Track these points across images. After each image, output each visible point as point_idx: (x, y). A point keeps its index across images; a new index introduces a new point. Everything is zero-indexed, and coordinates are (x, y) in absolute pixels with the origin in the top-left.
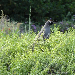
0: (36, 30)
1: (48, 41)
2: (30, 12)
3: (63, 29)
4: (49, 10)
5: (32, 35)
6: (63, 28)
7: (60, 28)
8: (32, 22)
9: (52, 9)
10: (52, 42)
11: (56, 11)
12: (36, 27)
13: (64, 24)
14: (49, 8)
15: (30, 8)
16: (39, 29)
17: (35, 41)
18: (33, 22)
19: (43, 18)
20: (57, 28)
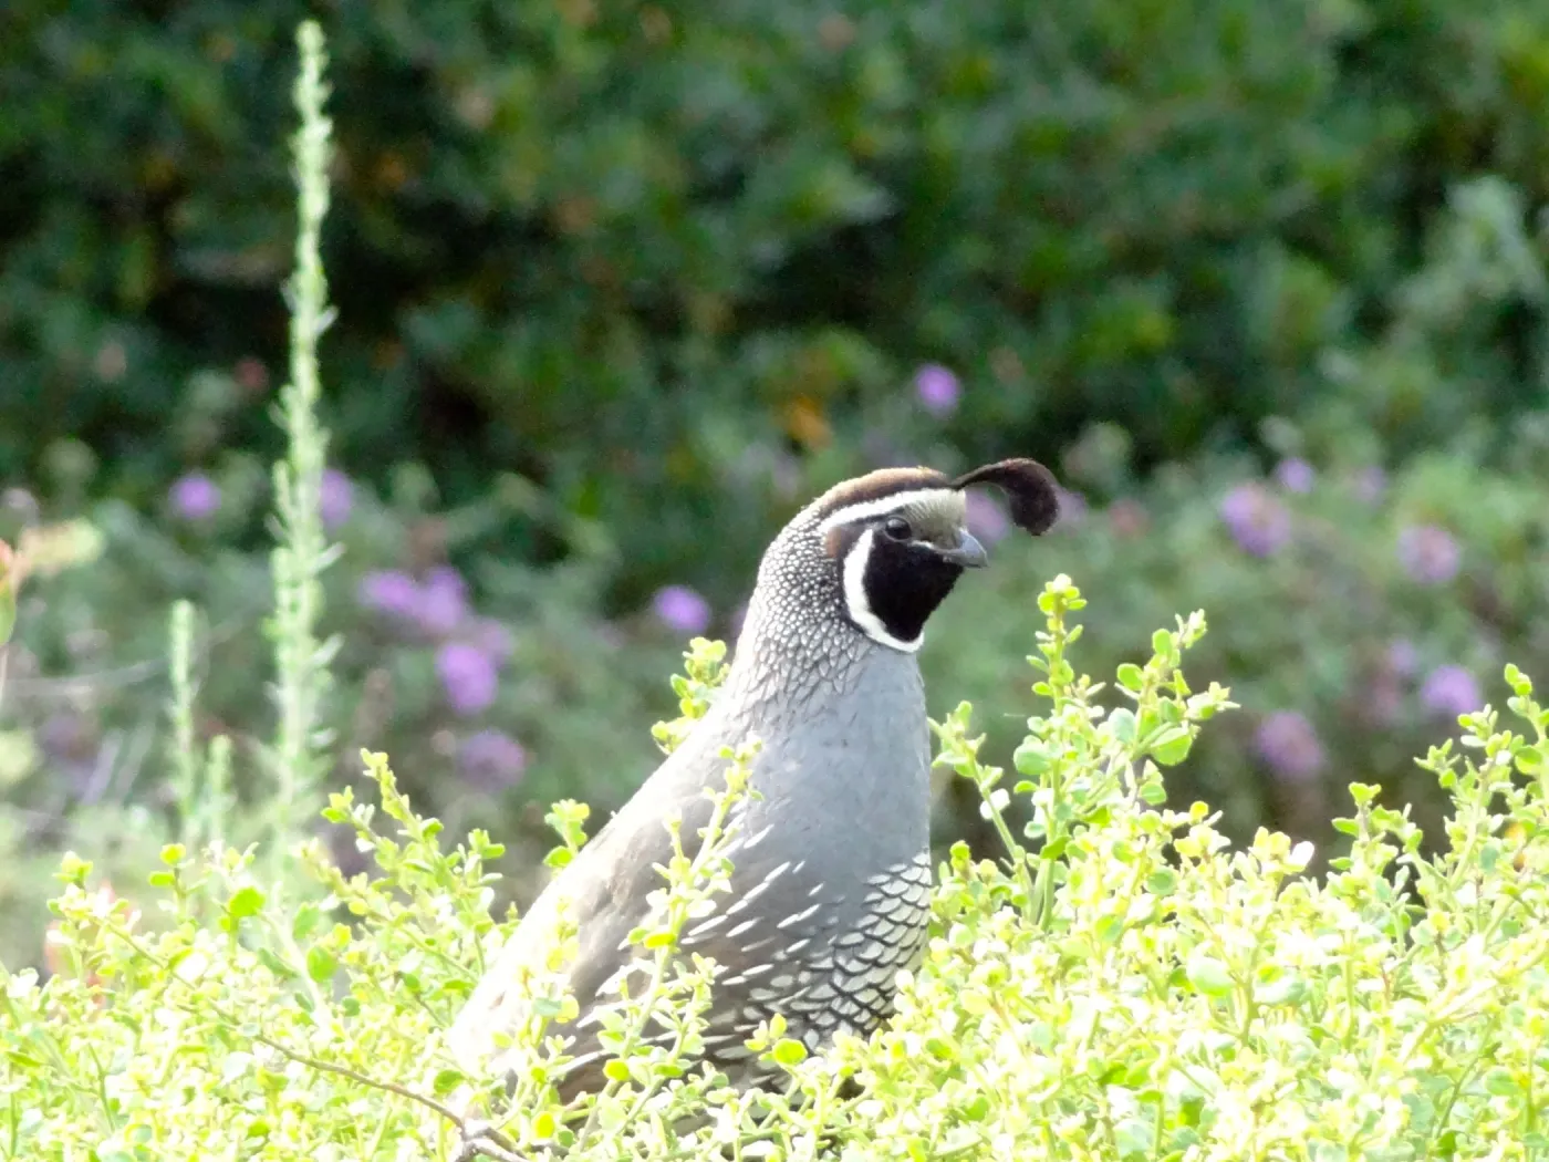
0: (494, 718)
1: (849, 1090)
2: (314, 202)
3: (1285, 700)
4: (883, 140)
5: (361, 893)
6: (1291, 679)
7: (1217, 697)
8: (384, 493)
9: (983, 95)
10: (977, 1114)
11: (1080, 147)
12: (505, 638)
13: (1314, 557)
14: (883, 76)
15: (309, 90)
16: (592, 680)
17: (461, 1101)
18: (413, 480)
19: (695, 353)
20: (1111, 699)
